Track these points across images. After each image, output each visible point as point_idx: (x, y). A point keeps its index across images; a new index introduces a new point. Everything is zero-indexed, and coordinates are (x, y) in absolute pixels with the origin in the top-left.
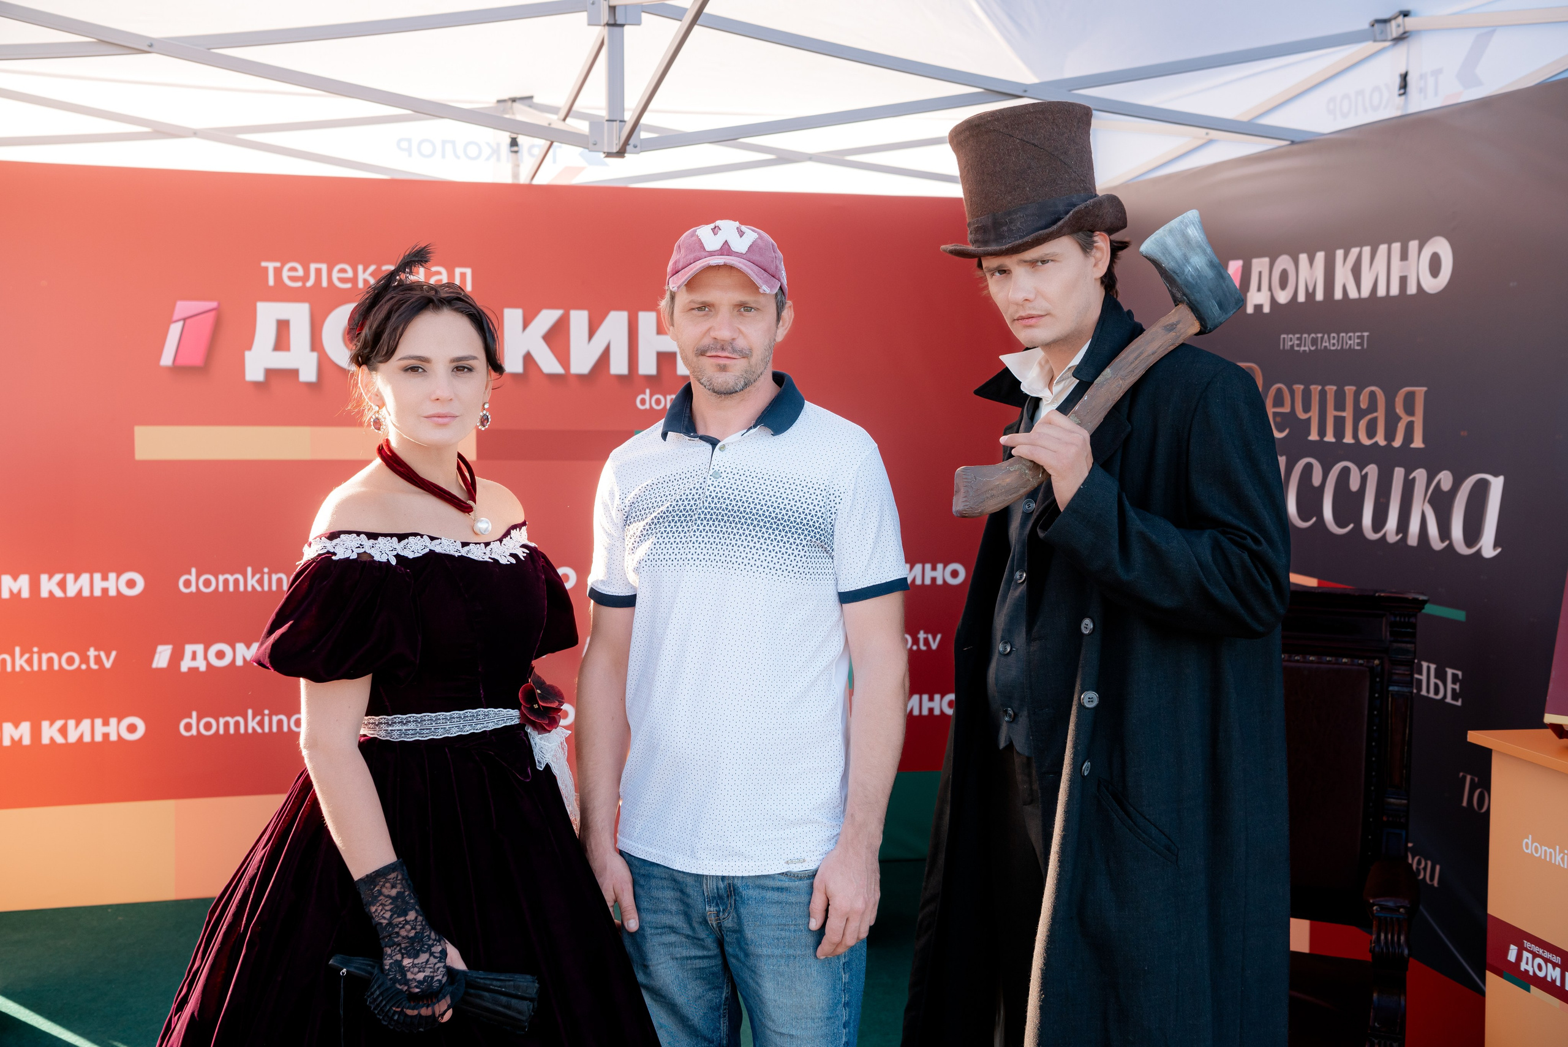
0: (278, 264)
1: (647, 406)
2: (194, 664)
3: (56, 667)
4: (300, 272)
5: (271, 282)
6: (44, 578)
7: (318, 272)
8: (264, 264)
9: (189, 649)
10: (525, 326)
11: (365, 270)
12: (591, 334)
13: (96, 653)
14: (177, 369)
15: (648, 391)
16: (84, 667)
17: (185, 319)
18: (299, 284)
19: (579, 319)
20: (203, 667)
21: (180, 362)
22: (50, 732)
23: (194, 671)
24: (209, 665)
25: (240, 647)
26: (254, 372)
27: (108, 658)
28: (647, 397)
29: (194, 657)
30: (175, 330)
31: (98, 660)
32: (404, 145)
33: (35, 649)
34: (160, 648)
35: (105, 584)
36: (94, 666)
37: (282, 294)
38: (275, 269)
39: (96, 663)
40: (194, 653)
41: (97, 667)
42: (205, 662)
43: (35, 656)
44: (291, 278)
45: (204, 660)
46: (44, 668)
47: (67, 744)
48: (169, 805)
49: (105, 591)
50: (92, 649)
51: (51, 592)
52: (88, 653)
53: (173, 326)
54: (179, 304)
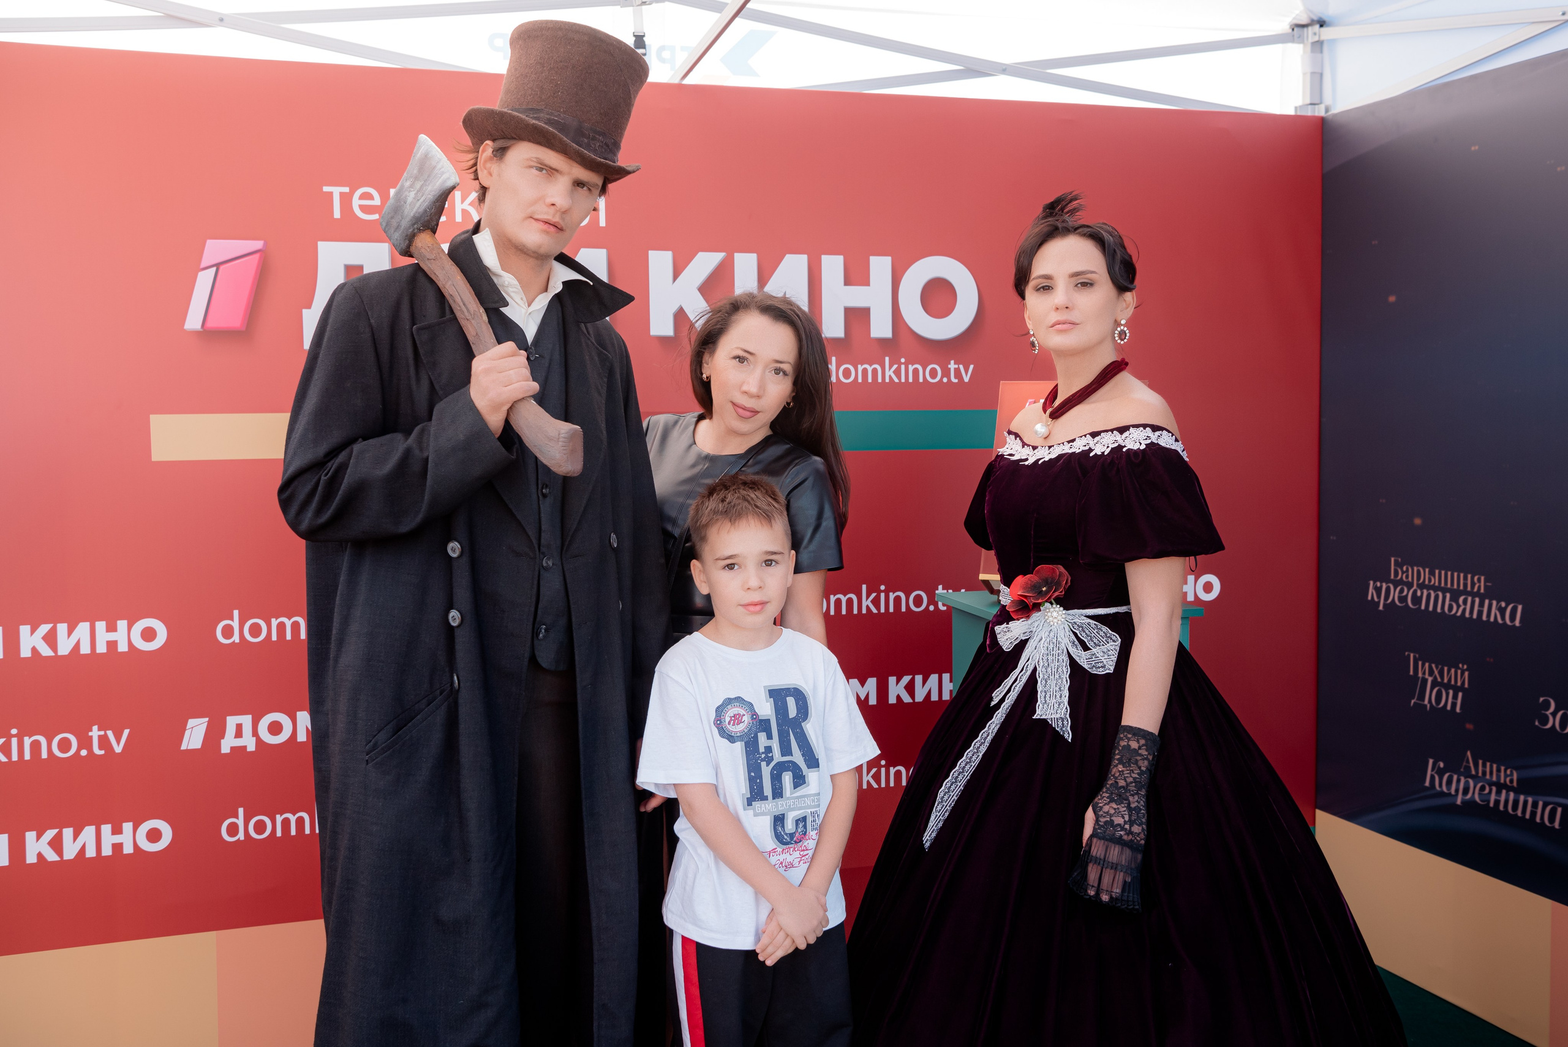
0: (346, 190)
2: (239, 742)
3: (44, 755)
4: (377, 201)
5: (337, 214)
6: (25, 630)
8: (326, 189)
9: (232, 721)
10: (676, 275)
11: (463, 201)
13: (102, 733)
14: (207, 334)
16: (84, 753)
17: (217, 266)
18: (374, 216)
19: (745, 262)
20: (251, 747)
21: (210, 324)
22: (36, 846)
23: (239, 751)
24: (259, 742)
27: (118, 742)
29: (239, 734)
30: (204, 280)
31: (104, 742)
33: (14, 731)
34: (192, 722)
35: (112, 636)
36: (97, 751)
37: (351, 230)
38: (341, 194)
39: (100, 748)
40: (239, 727)
41: (102, 752)
42: (255, 738)
43: (14, 741)
44: (363, 208)
45: (253, 736)
46: (27, 756)
47: (63, 863)
48: (207, 940)
49: (112, 645)
50: (95, 728)
51: (34, 650)
52: (90, 734)
53: (201, 275)
54: (210, 243)
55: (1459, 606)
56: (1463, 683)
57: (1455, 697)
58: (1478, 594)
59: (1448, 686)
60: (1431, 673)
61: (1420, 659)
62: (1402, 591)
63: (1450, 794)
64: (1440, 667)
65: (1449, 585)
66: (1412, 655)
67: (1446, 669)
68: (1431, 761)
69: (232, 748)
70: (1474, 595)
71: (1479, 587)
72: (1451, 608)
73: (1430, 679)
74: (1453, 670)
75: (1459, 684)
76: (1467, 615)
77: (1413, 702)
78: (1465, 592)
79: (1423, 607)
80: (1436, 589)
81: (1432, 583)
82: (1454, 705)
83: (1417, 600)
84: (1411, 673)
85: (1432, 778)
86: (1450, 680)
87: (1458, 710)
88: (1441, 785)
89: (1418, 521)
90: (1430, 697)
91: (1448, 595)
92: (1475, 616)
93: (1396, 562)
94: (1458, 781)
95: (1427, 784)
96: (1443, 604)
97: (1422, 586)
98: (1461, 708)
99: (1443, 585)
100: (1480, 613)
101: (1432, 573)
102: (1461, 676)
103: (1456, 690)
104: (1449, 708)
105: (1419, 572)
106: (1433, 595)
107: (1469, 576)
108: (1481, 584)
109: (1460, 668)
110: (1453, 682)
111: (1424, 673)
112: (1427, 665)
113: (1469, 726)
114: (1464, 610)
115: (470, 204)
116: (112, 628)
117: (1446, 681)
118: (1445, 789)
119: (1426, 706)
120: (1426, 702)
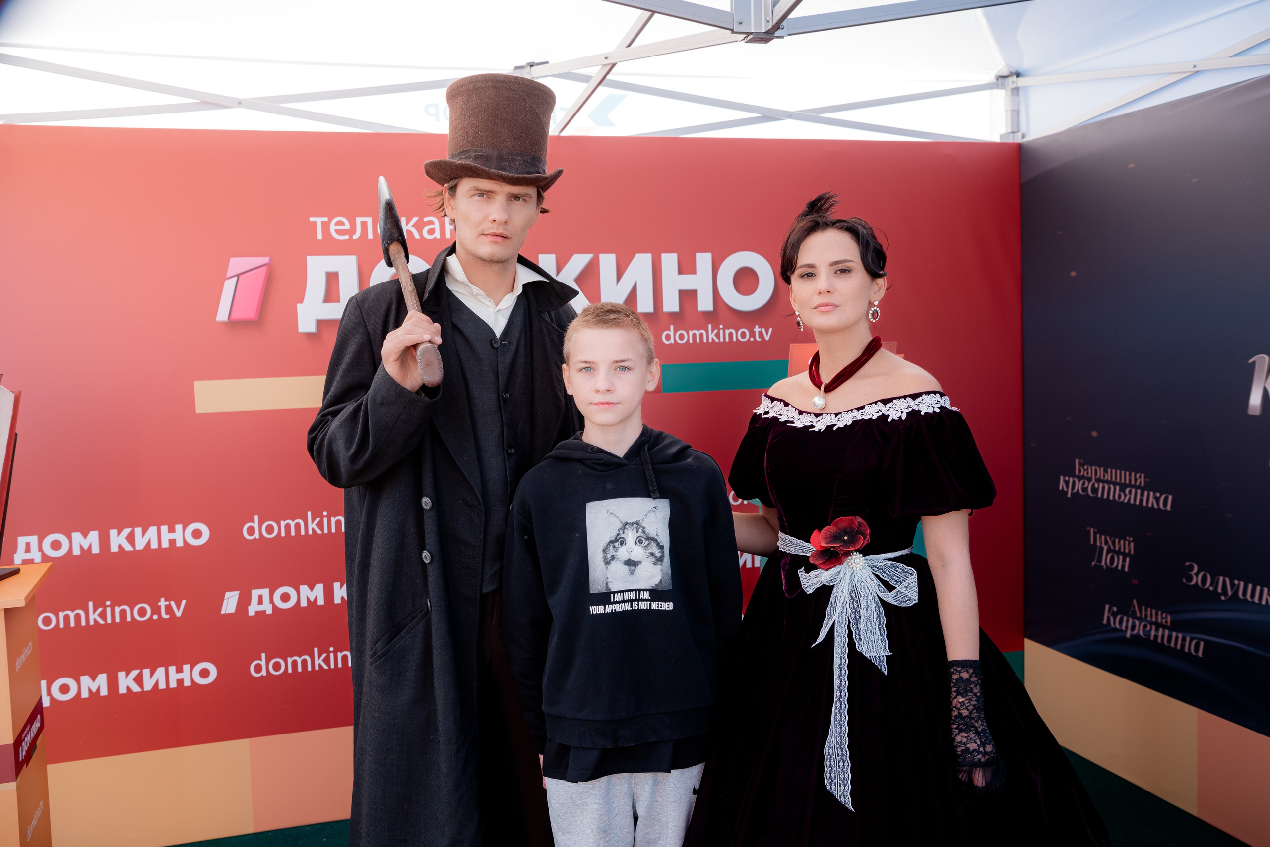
0: (326, 219)
1: (672, 341)
2: (260, 608)
3: (129, 619)
4: (347, 226)
5: (320, 236)
6: (113, 533)
7: (364, 224)
8: (312, 219)
9: (255, 593)
10: (559, 271)
11: (407, 224)
12: (619, 276)
13: (167, 603)
14: (233, 323)
15: (672, 327)
16: (155, 617)
17: (238, 275)
18: (347, 237)
19: (608, 262)
20: (269, 611)
21: (235, 316)
22: (126, 682)
23: (260, 614)
24: (275, 607)
25: (304, 589)
26: (306, 323)
27: (178, 608)
28: (672, 333)
29: (260, 602)
30: (229, 286)
31: (169, 609)
32: (432, 110)
33: (108, 603)
34: (228, 594)
35: (172, 536)
36: (165, 616)
37: (330, 247)
38: (323, 222)
39: (167, 613)
40: (261, 597)
41: (168, 616)
42: (271, 605)
43: (109, 610)
44: (339, 232)
45: (270, 603)
46: (117, 620)
47: (143, 692)
48: (243, 744)
49: (172, 542)
50: (162, 599)
51: (120, 546)
52: (159, 604)
53: (227, 282)
54: (233, 260)
55: (1125, 495)
56: (1130, 551)
57: (1124, 561)
58: (1139, 487)
59: (1118, 553)
60: (1106, 543)
61: (1098, 532)
62: (1084, 484)
63: (1121, 630)
64: (1113, 538)
65: (1118, 480)
66: (1092, 530)
67: (1117, 540)
68: (1107, 606)
69: (256, 612)
70: (1136, 487)
71: (1140, 482)
72: (1120, 496)
73: (1105, 548)
74: (1122, 542)
75: (1127, 551)
76: (1132, 502)
77: (1093, 563)
78: (1130, 485)
79: (1100, 495)
80: (1109, 482)
81: (1106, 478)
82: (1123, 566)
83: (1095, 490)
84: (1092, 542)
85: (1109, 618)
86: (1120, 548)
87: (1126, 570)
88: (1115, 623)
89: (1095, 434)
90: (1105, 560)
91: (1118, 488)
92: (1137, 503)
93: (1080, 464)
94: (1128, 621)
95: (1105, 622)
96: (1114, 493)
97: (1098, 480)
98: (1129, 568)
99: (1114, 479)
100: (1141, 500)
101: (1106, 471)
102: (1128, 545)
103: (1125, 555)
104: (1120, 568)
105: (1096, 471)
106: (1106, 487)
107: (1133, 474)
108: (1142, 480)
109: (1127, 540)
110: (1122, 550)
111: (1101, 543)
112: (1103, 537)
113: (1135, 582)
114: (1129, 499)
115: (413, 226)
116: (172, 530)
117: (1117, 548)
118: (1118, 626)
119: (1102, 566)
120: (1103, 563)
